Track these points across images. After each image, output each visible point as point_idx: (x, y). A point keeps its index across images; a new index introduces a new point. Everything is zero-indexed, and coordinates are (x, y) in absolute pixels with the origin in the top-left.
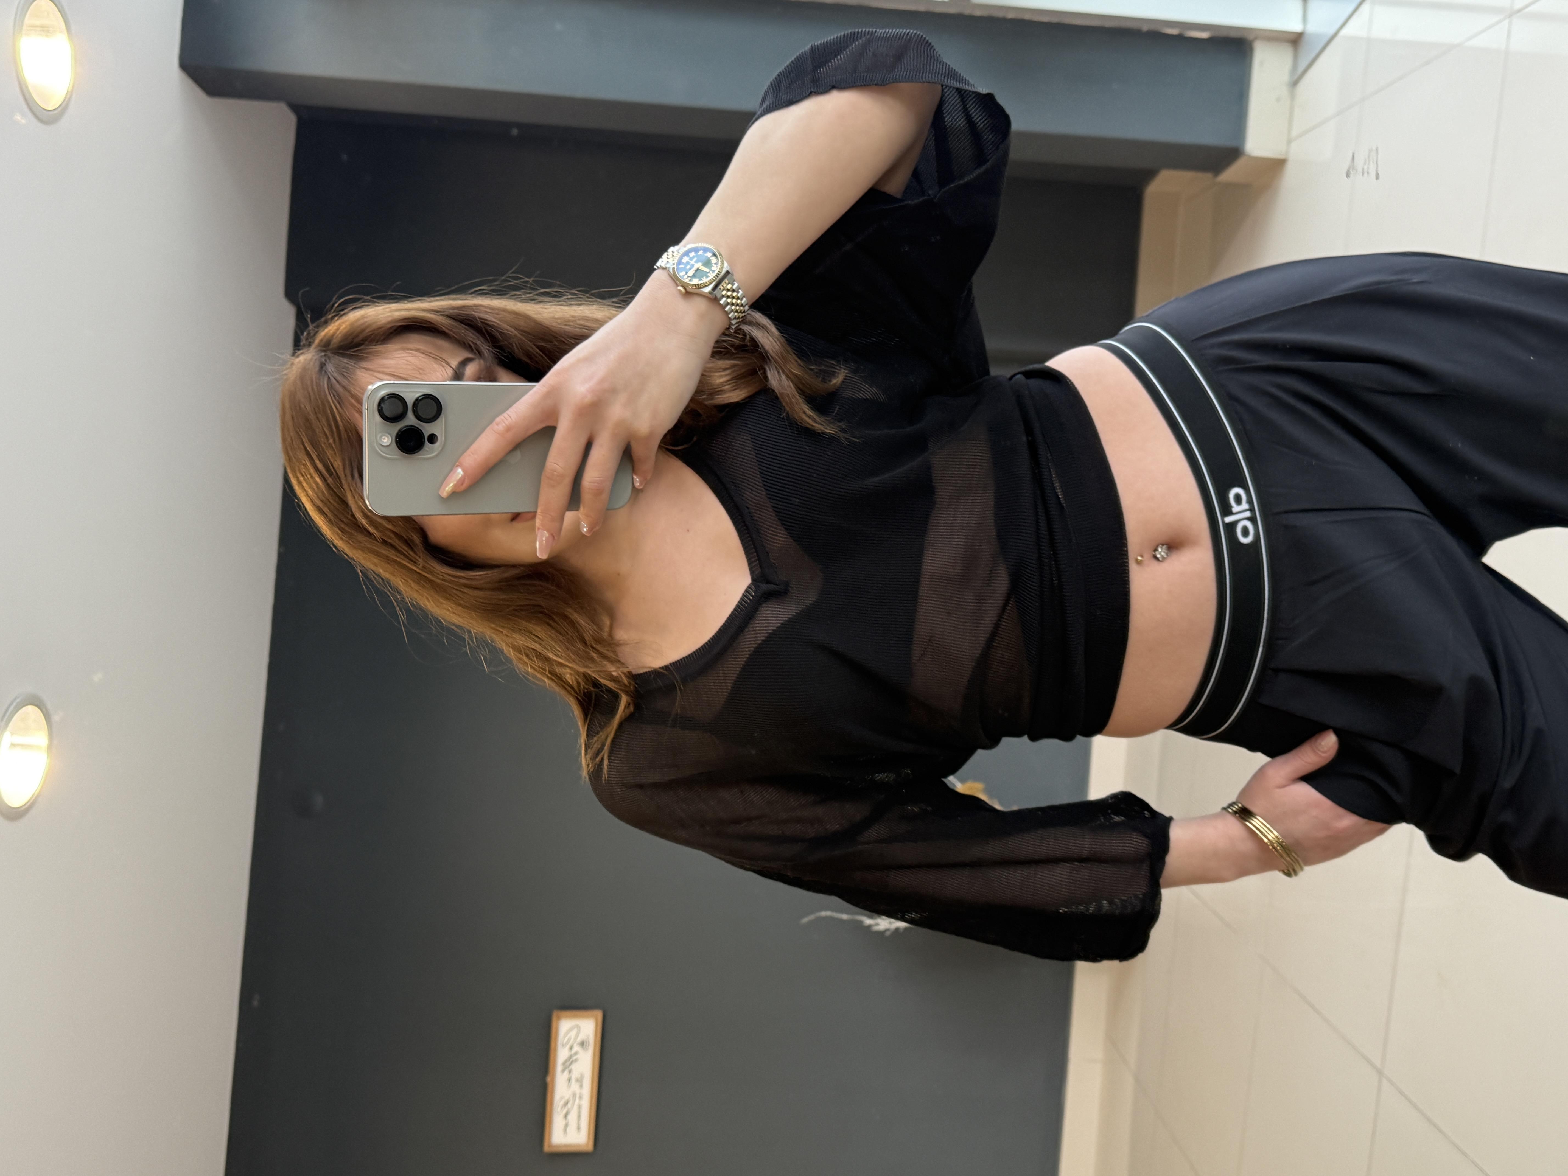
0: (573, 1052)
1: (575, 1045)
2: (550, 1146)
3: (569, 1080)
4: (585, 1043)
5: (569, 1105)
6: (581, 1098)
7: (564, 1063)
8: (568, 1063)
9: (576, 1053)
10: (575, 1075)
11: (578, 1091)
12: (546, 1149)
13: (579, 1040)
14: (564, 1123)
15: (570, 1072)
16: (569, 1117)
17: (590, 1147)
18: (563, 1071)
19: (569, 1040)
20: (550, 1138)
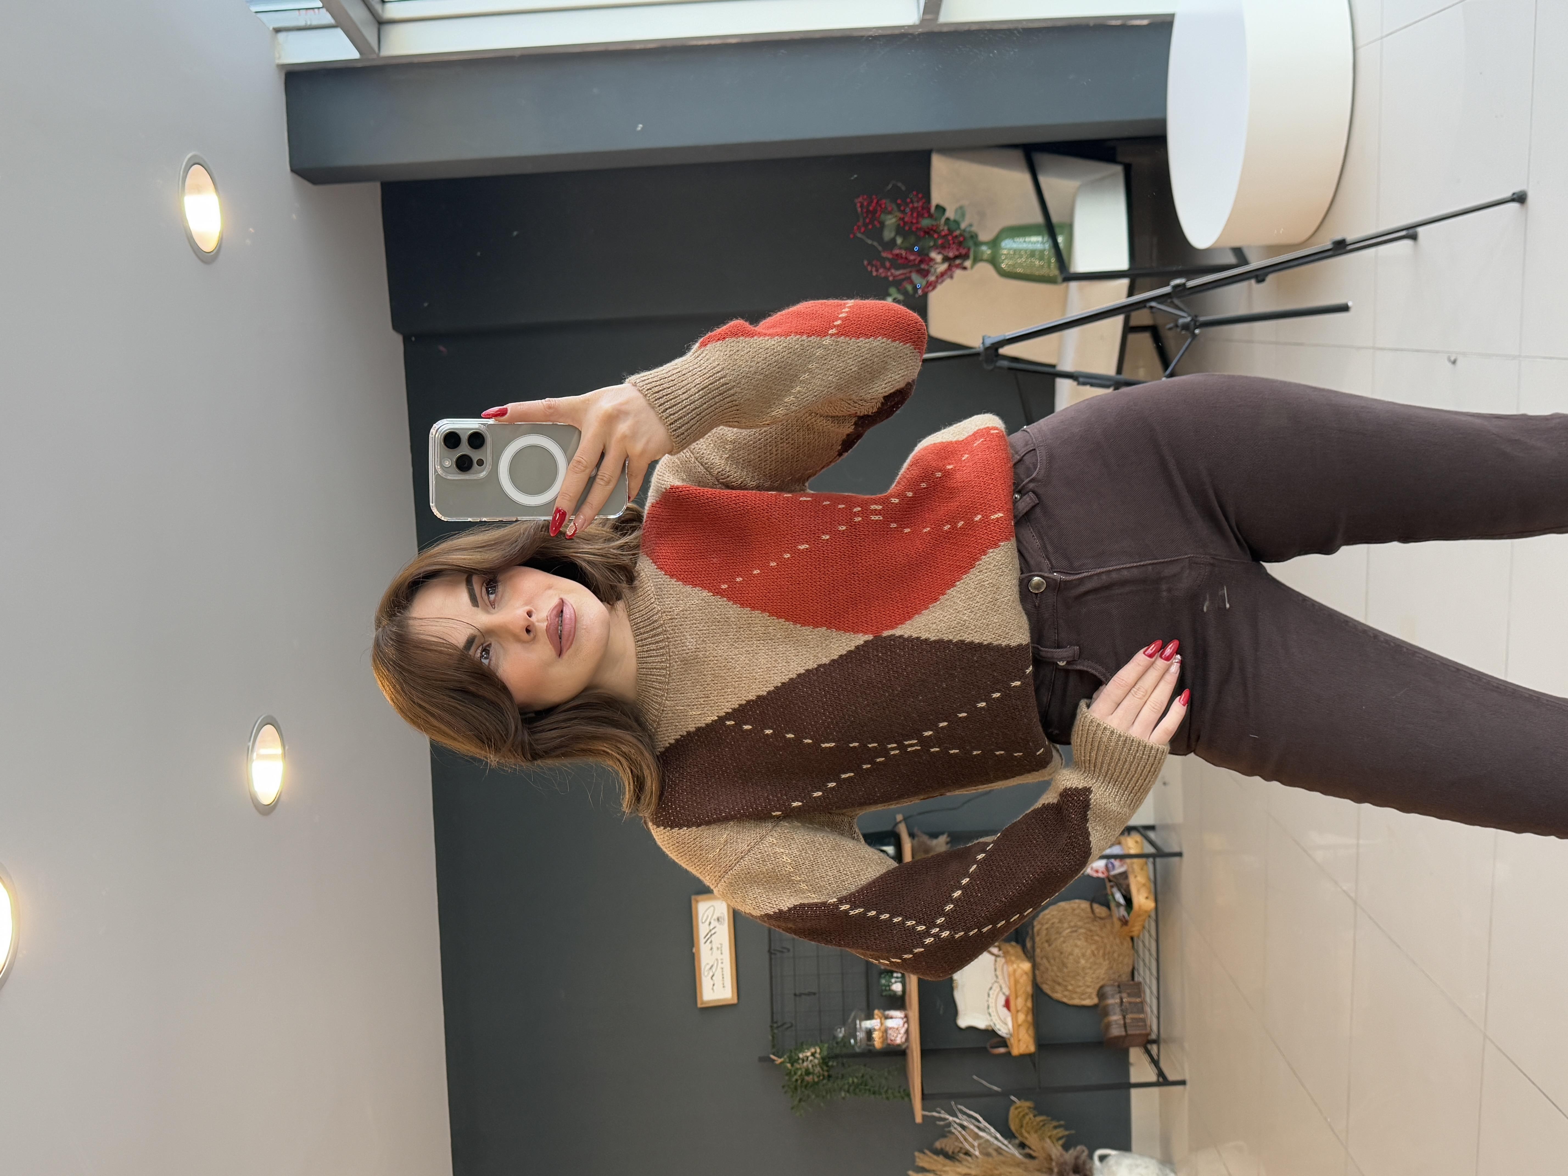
0: (712, 927)
1: (712, 921)
2: (703, 1003)
3: (712, 949)
4: (720, 920)
5: (714, 969)
6: (722, 963)
7: (705, 937)
8: (708, 935)
9: (715, 928)
10: (714, 946)
11: (720, 957)
12: (699, 1005)
13: (715, 917)
14: (712, 983)
15: (711, 942)
16: (714, 978)
17: (735, 1001)
18: (705, 942)
19: (708, 917)
20: (701, 996)
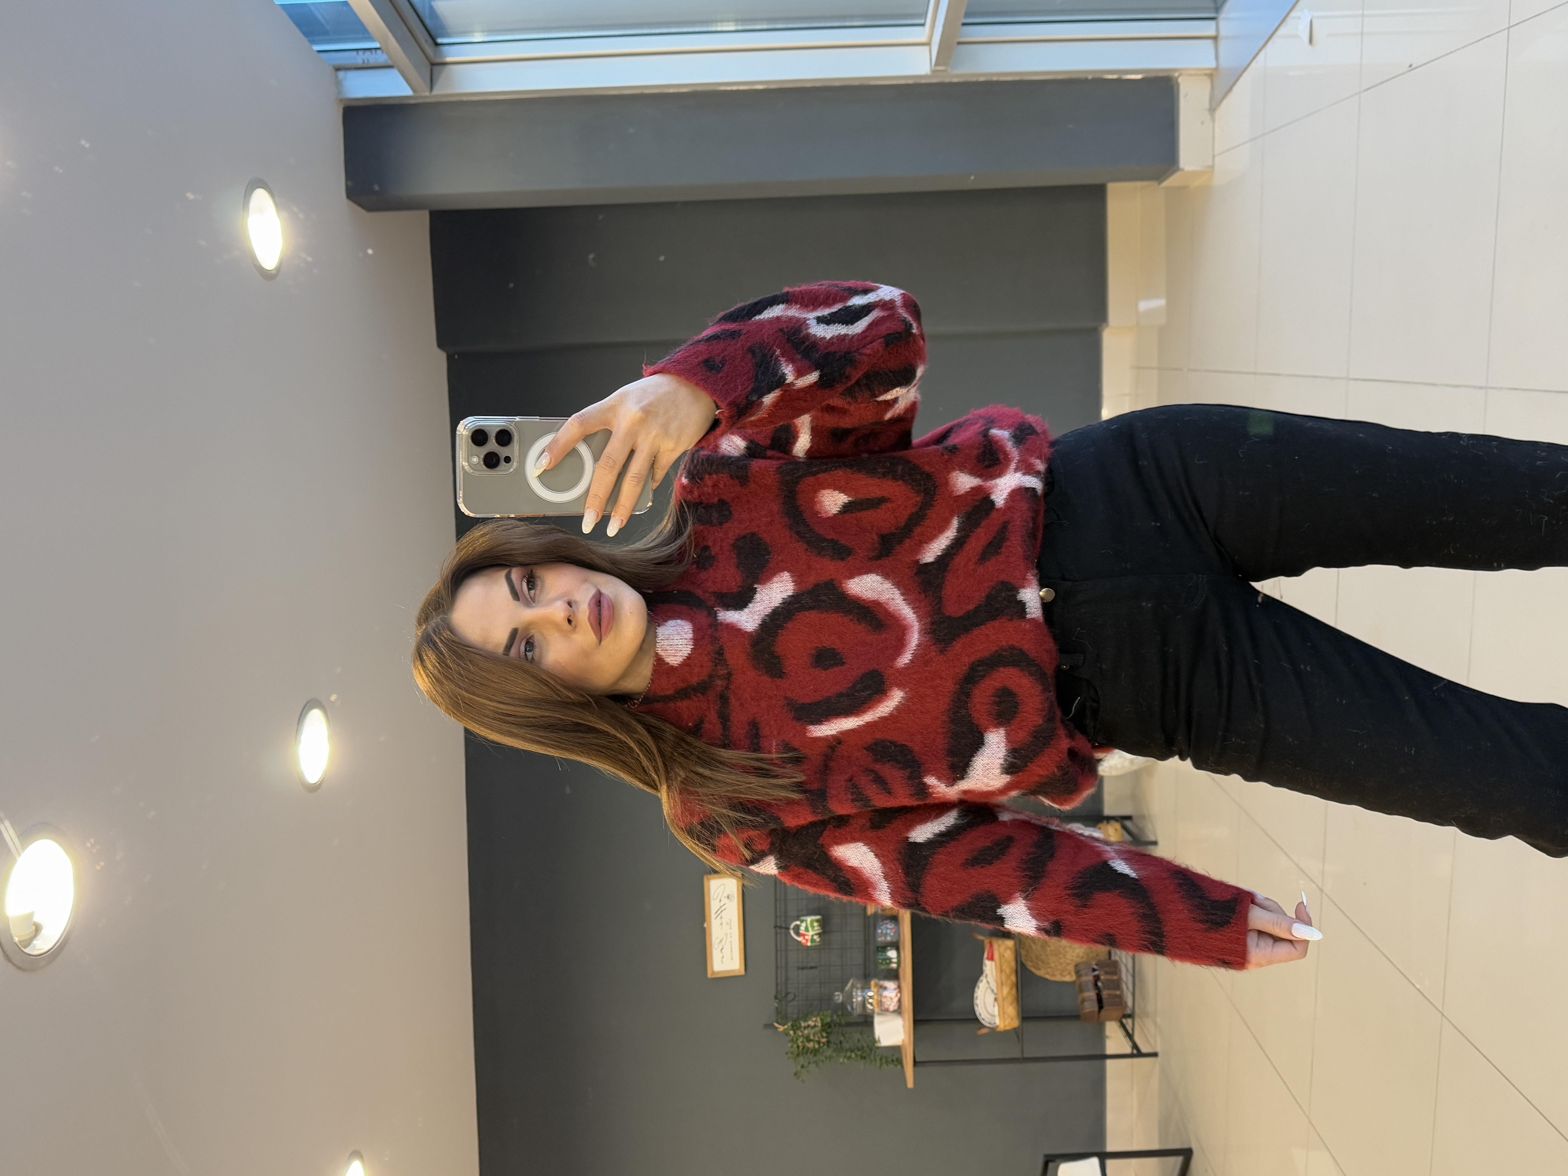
0: (722, 903)
1: (723, 899)
2: (713, 972)
3: (721, 924)
4: (730, 897)
5: (723, 943)
6: (731, 937)
7: (716, 913)
8: (719, 912)
9: (724, 905)
10: (724, 921)
11: (729, 932)
13: (725, 894)
14: (721, 955)
15: (721, 918)
16: (723, 951)
17: (742, 972)
18: (716, 918)
19: (718, 894)
20: (712, 967)
